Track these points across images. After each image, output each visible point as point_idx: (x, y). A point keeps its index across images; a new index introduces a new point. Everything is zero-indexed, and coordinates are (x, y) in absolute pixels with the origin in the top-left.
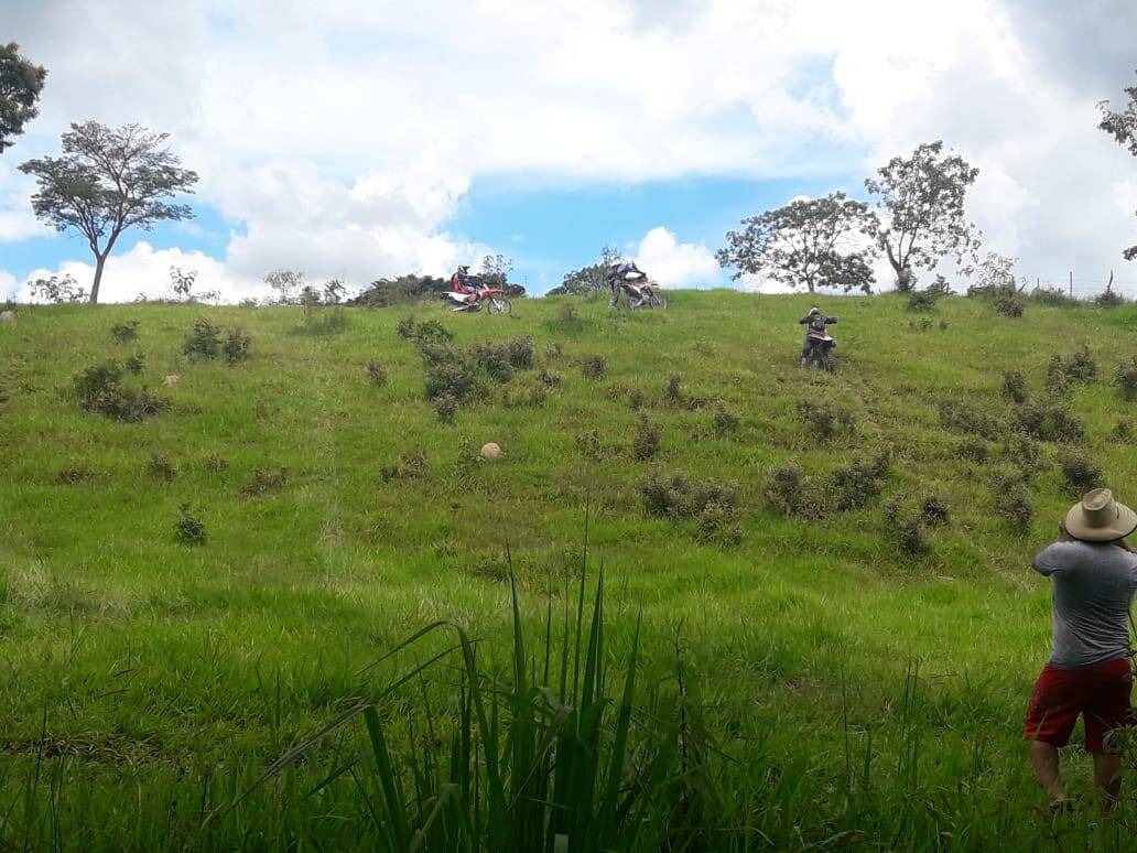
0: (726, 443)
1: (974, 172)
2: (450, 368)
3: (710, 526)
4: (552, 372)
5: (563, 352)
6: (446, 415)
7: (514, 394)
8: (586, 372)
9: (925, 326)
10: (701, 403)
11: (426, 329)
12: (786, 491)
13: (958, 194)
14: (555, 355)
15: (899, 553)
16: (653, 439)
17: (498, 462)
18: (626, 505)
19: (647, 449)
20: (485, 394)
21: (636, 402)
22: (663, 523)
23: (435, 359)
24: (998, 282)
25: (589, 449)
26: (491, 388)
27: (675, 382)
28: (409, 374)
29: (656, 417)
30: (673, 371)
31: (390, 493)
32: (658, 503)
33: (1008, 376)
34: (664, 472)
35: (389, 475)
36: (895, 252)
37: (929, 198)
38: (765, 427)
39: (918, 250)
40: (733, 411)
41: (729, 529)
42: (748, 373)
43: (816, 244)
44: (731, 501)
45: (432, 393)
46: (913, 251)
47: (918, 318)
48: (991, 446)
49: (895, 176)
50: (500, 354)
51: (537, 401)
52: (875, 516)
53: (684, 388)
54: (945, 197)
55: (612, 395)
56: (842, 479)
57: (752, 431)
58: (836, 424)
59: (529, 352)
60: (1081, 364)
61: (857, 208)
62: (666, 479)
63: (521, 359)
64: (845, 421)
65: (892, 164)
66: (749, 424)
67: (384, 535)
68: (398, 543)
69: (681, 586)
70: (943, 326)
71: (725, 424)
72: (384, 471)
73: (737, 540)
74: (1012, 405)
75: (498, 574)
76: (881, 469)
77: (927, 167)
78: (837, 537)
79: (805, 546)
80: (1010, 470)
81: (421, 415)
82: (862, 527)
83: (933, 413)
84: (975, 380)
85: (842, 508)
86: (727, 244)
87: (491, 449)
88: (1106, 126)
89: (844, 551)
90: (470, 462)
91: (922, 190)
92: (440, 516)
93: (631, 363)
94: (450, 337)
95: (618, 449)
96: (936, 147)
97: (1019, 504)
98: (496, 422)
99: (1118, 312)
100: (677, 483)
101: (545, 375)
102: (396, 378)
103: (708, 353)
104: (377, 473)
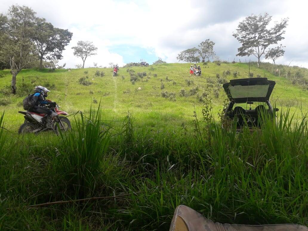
0: (174, 86)
1: (214, 43)
2: (134, 76)
3: (171, 99)
4: (149, 76)
5: (151, 73)
6: (133, 83)
7: (143, 80)
8: (154, 76)
9: (206, 67)
10: (171, 80)
11: (131, 71)
12: (183, 93)
13: (212, 47)
14: (150, 74)
15: (199, 101)
16: (163, 86)
17: (141, 90)
18: (159, 96)
19: (163, 88)
20: (139, 80)
21: (161, 80)
22: (164, 98)
23: (132, 75)
24: (217, 60)
25: (154, 88)
26: (140, 79)
27: (167, 77)
28: (128, 77)
29: (164, 83)
30: (167, 76)
31: (125, 95)
32: (164, 95)
33: (217, 75)
34: (165, 91)
35: (124, 93)
36: (203, 56)
37: (208, 48)
38: (180, 84)
39: (206, 56)
40: (176, 81)
41: (174, 99)
42: (178, 76)
43: (191, 56)
44: (175, 95)
45: (131, 80)
46: (205, 56)
47: (205, 66)
48: (214, 85)
49: (203, 44)
50: (141, 74)
51: (147, 81)
52: (196, 96)
53: (168, 78)
54: (210, 47)
55: (158, 80)
56: (191, 91)
57: (178, 84)
58: (191, 83)
59: (146, 74)
60: (228, 72)
61: (197, 50)
62: (165, 92)
63: (145, 75)
64: (192, 82)
65: (202, 43)
66: (178, 83)
67: (124, 101)
68: (125, 102)
69: (166, 107)
70: (208, 67)
71: (174, 83)
72: (124, 92)
73: (175, 100)
74: (217, 79)
75: (139, 106)
76: (197, 89)
77: (207, 43)
78: (190, 99)
79: (185, 101)
80: (216, 88)
81: (129, 83)
82: (194, 98)
83: (205, 80)
84: (212, 75)
85: (191, 95)
86: (178, 56)
87: (140, 88)
88: (233, 35)
89: (191, 101)
90: (137, 90)
91: (207, 47)
92: (132, 98)
93: (161, 75)
94: (134, 72)
95: (158, 88)
96: (209, 40)
97: (217, 93)
98: (141, 84)
99: (235, 64)
100: (166, 92)
101: (148, 77)
102: (126, 78)
103: (172, 73)
104: (123, 92)
